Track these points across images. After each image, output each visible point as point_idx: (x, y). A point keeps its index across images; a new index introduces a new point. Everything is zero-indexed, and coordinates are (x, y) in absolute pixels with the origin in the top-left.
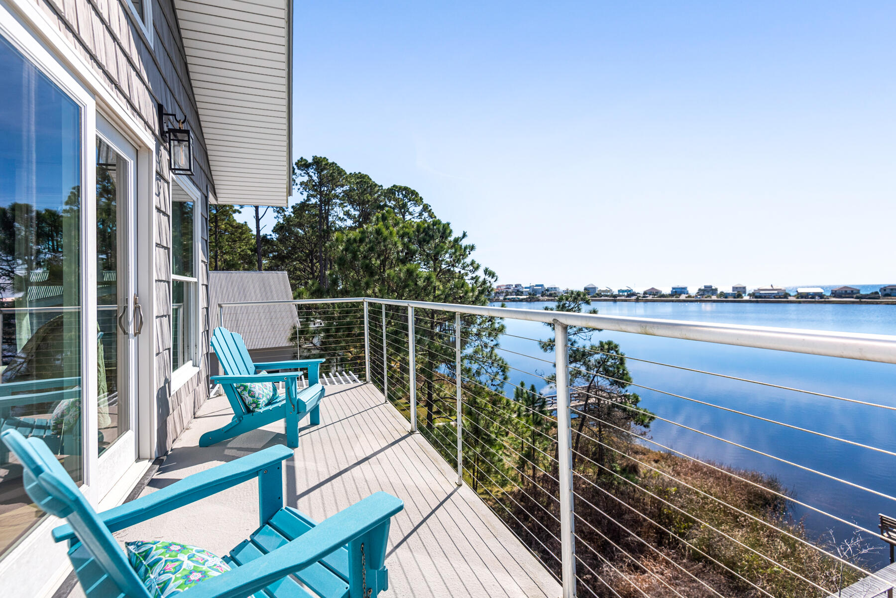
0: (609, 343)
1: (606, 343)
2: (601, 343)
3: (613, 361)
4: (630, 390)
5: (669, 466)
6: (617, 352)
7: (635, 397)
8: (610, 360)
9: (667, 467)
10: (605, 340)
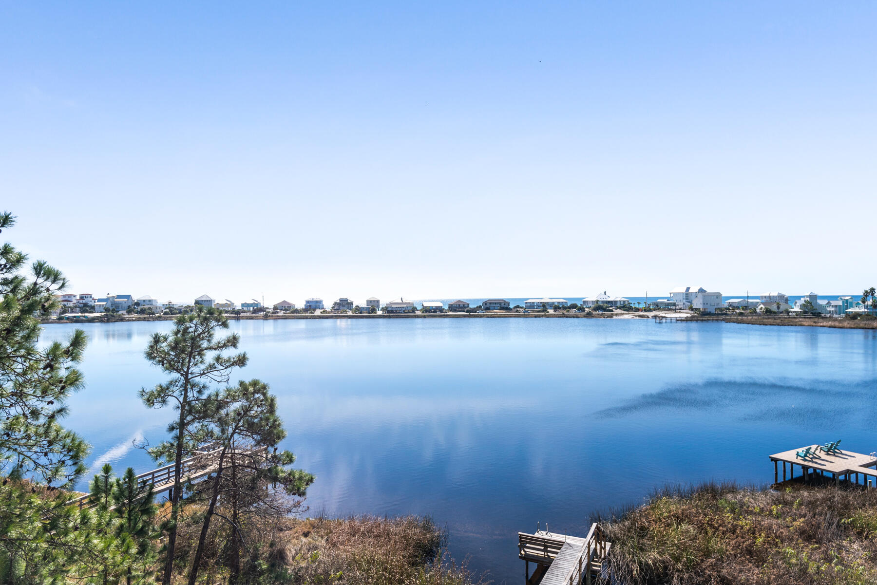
0: (255, 383)
1: (250, 384)
2: (242, 383)
3: (259, 409)
4: (281, 447)
5: (322, 538)
6: (264, 394)
7: (288, 456)
8: (255, 408)
9: (320, 539)
10: (247, 380)
